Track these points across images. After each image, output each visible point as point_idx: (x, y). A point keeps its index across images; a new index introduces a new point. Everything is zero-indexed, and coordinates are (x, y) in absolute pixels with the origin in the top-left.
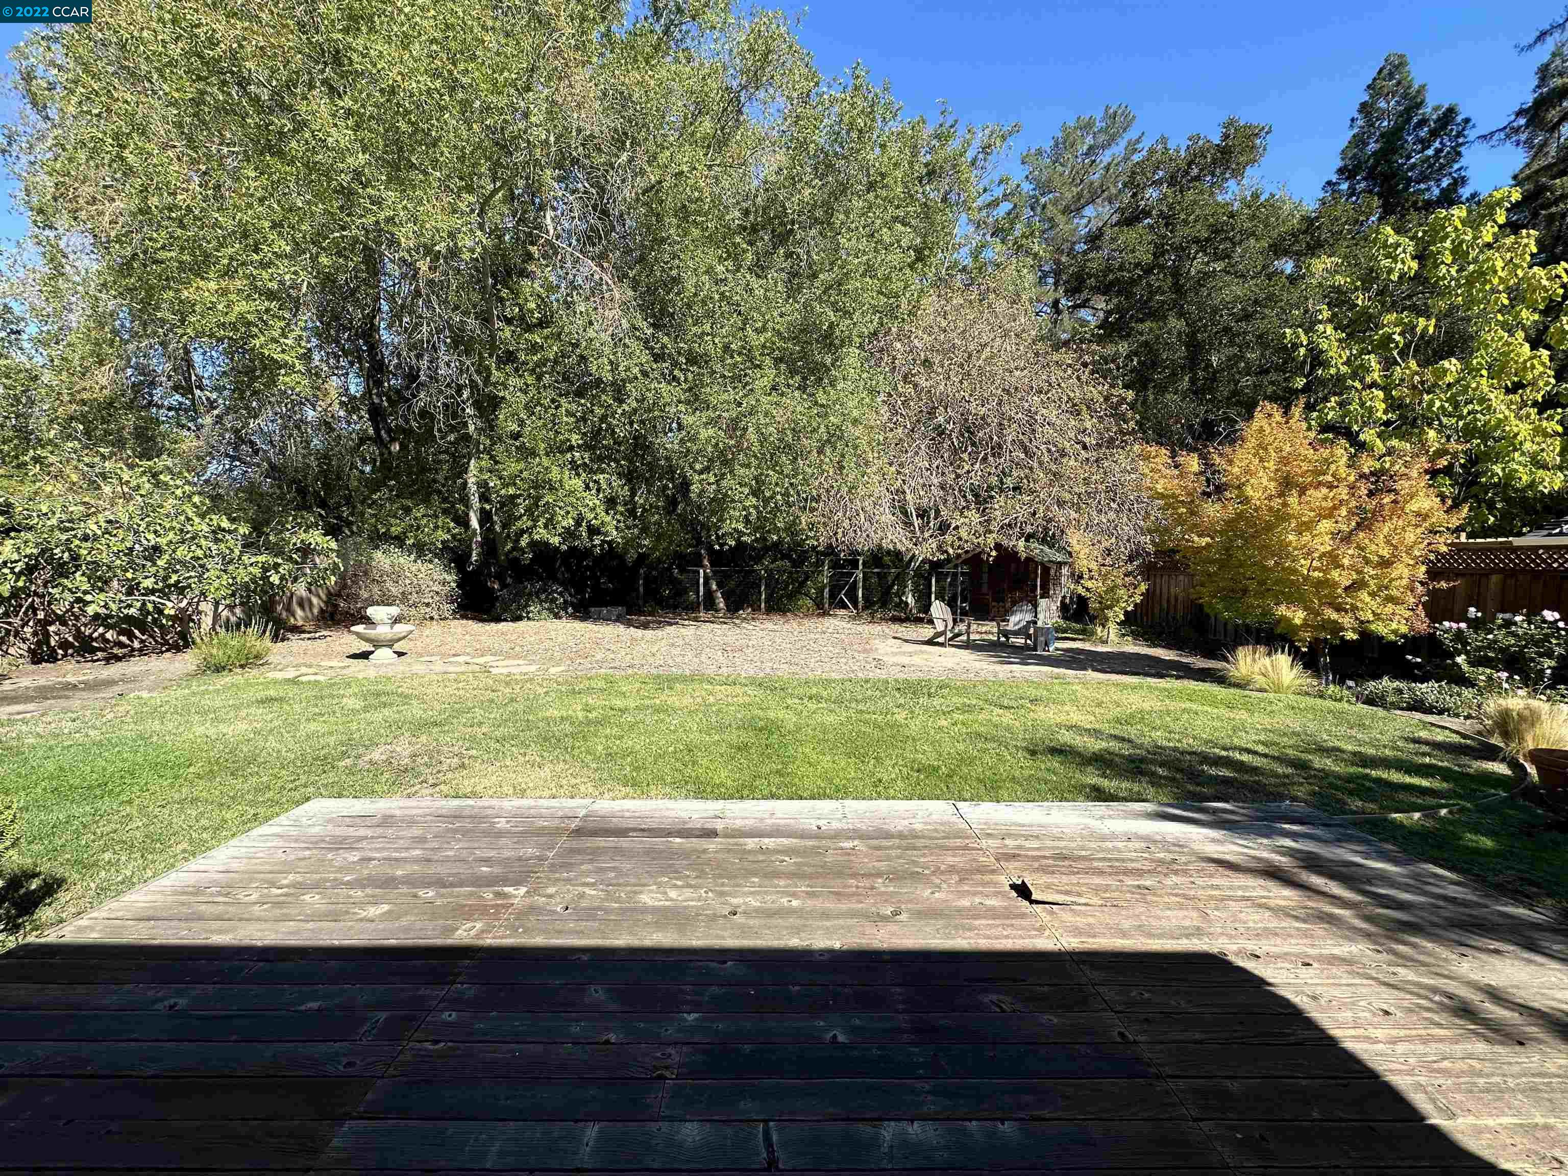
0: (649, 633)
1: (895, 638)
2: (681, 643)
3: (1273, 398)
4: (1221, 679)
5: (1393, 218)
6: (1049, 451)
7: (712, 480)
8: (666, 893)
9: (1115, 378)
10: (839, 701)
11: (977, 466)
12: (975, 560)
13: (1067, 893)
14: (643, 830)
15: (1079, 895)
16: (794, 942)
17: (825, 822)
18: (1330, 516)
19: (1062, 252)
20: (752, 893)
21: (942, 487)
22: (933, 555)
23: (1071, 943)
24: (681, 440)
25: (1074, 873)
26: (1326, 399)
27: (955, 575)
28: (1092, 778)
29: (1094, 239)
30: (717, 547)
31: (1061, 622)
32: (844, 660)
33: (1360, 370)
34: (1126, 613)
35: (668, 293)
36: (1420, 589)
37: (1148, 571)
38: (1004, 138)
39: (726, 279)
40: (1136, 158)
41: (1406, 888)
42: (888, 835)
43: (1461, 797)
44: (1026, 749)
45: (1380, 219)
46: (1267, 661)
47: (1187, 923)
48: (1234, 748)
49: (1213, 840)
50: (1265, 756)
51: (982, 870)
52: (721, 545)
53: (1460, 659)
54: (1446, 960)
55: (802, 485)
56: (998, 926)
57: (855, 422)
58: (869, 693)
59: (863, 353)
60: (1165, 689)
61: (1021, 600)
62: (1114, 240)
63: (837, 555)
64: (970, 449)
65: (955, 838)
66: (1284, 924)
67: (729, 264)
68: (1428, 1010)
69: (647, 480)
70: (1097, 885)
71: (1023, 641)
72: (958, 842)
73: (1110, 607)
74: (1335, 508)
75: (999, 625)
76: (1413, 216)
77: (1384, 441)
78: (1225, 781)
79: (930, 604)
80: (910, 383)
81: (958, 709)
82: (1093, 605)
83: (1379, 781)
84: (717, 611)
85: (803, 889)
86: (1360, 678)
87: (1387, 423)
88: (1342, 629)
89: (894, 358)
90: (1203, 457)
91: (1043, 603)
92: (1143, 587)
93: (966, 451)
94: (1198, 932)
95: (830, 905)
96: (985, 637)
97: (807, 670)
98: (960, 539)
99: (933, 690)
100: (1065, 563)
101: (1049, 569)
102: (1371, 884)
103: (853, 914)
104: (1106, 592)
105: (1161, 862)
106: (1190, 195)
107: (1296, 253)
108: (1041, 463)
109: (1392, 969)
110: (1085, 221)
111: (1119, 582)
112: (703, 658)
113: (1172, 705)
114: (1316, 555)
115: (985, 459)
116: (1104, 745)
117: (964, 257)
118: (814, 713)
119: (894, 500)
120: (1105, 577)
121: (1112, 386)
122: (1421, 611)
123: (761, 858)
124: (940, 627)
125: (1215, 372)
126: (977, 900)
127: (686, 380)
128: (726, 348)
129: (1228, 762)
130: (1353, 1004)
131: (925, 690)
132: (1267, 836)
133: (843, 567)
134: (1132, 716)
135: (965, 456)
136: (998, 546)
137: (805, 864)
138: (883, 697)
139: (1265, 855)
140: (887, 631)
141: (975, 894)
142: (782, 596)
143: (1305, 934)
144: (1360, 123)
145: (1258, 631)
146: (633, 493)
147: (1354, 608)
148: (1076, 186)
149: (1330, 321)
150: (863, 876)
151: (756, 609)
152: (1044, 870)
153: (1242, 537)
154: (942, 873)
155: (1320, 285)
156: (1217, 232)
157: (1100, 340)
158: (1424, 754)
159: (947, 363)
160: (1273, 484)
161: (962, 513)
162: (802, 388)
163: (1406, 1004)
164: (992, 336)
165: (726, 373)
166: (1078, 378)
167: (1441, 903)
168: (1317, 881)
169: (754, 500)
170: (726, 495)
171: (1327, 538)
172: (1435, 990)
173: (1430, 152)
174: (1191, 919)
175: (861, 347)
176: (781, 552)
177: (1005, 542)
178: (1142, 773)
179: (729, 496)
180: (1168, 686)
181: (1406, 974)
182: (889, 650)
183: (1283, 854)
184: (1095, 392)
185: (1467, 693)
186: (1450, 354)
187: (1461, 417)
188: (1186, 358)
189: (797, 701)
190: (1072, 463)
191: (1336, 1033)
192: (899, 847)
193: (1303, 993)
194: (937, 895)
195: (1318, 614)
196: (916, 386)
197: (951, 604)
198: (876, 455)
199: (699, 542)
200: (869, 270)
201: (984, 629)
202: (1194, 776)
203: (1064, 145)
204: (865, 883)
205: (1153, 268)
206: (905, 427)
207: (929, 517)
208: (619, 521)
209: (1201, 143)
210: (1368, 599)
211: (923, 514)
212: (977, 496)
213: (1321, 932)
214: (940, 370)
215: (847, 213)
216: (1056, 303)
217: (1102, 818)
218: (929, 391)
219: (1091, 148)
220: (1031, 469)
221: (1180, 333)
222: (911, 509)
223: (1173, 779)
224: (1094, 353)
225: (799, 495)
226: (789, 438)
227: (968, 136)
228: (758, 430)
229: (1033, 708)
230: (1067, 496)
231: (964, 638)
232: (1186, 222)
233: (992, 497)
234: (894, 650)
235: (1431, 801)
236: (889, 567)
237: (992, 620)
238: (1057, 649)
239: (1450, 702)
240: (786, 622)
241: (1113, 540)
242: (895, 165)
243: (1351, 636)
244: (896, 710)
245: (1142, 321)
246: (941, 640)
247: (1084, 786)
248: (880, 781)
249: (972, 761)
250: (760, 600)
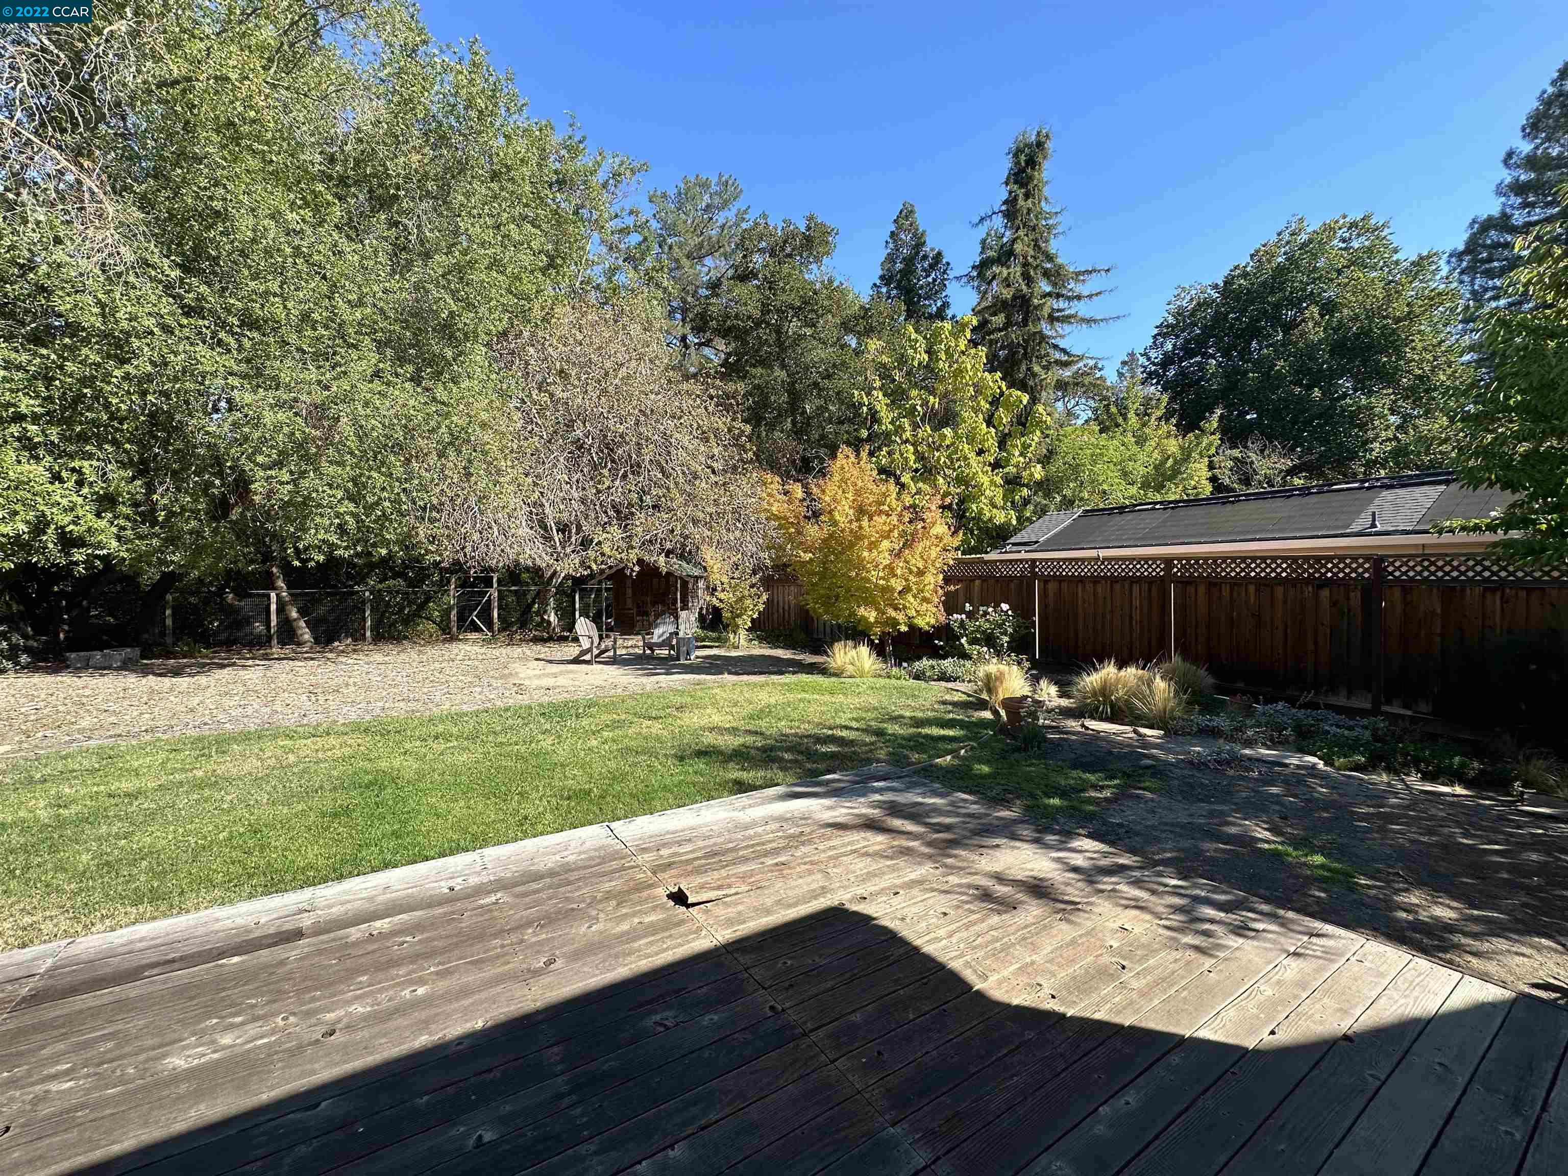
0: (183, 682)
1: (537, 659)
2: (242, 689)
3: (849, 444)
4: (823, 670)
5: (913, 321)
6: (684, 473)
7: (286, 477)
8: (213, 1042)
9: (735, 413)
10: (473, 737)
11: (617, 483)
12: (618, 575)
13: (719, 888)
14: (173, 961)
15: (730, 886)
16: (423, 1040)
17: (459, 880)
18: (888, 537)
19: (688, 293)
20: (357, 998)
21: (583, 501)
22: (576, 570)
23: (724, 935)
24: (234, 424)
25: (724, 867)
26: (880, 448)
27: (599, 590)
28: (735, 773)
29: (714, 286)
30: (296, 563)
31: (699, 631)
32: (478, 689)
33: (899, 430)
34: (753, 621)
35: (209, 228)
36: (940, 592)
37: (768, 583)
38: (633, 172)
39: (302, 231)
40: (744, 226)
41: (948, 814)
42: (537, 877)
43: (970, 739)
44: (675, 756)
45: (906, 320)
46: (853, 653)
47: (814, 886)
48: (836, 727)
49: (830, 808)
50: (857, 729)
51: (640, 887)
52: (304, 561)
53: (963, 640)
54: (973, 861)
55: (418, 491)
56: (658, 941)
57: (484, 425)
58: (510, 722)
59: (490, 353)
60: (786, 684)
61: (664, 613)
62: (730, 291)
63: (467, 572)
64: (609, 466)
65: (611, 861)
66: (881, 865)
67: (308, 214)
68: (967, 902)
69: (175, 473)
70: (745, 872)
71: (667, 652)
72: (615, 864)
73: (739, 616)
74: (891, 531)
75: (644, 639)
76: (923, 322)
77: (915, 483)
78: (833, 756)
79: (574, 623)
80: (545, 392)
81: (607, 726)
82: (726, 614)
83: (927, 736)
84: (299, 644)
85: (432, 969)
86: (911, 659)
87: (916, 471)
88: (899, 624)
89: (527, 364)
90: (806, 486)
91: (683, 614)
92: (765, 597)
93: (606, 466)
94: (824, 890)
95: (471, 978)
96: (631, 651)
97: (431, 705)
98: (603, 554)
99: (581, 711)
100: (701, 577)
101: (687, 582)
102: (929, 817)
103: (498, 980)
104: (736, 601)
105: (792, 837)
106: (786, 268)
107: (859, 332)
108: (676, 484)
109: (945, 879)
110: (706, 269)
111: (746, 593)
112: (278, 707)
113: (791, 697)
114: (881, 567)
115: (625, 476)
116: (741, 740)
117: (597, 274)
118: (442, 754)
119: (531, 513)
120: (734, 588)
121: (733, 420)
122: (941, 607)
123: (370, 948)
124: (585, 644)
125: (809, 418)
126: (636, 920)
127: (240, 349)
128: (305, 317)
129: (833, 740)
130: (926, 915)
131: (573, 711)
132: (864, 795)
133: (473, 585)
134: (762, 711)
135: (605, 472)
136: (640, 562)
137: (432, 939)
138: (526, 725)
139: (864, 811)
140: (528, 652)
141: (634, 914)
142: (396, 621)
143: (893, 869)
144: (891, 246)
145: (847, 628)
146: (150, 489)
147: (905, 607)
148: (699, 236)
149: (881, 389)
150: (509, 931)
151: (357, 637)
152: (698, 871)
153: (833, 553)
154: (601, 901)
155: (873, 360)
156: (805, 303)
157: (723, 377)
158: (949, 712)
159: (583, 377)
160: (851, 512)
161: (604, 528)
162: (416, 379)
163: (955, 903)
164: (627, 357)
165: (305, 347)
166: (706, 408)
167: (968, 820)
168: (897, 823)
169: (351, 507)
170: (308, 498)
171: (887, 554)
172: (969, 886)
173: (930, 279)
174: (816, 881)
175: (488, 345)
176: (391, 569)
177: (646, 558)
178: (773, 760)
179: (313, 500)
180: (787, 681)
181: (954, 880)
182: (531, 673)
183: (874, 807)
184: (721, 422)
185: (968, 664)
186: (947, 425)
187: (954, 470)
188: (787, 403)
189: (418, 743)
190: (703, 485)
191: (918, 942)
192: (550, 887)
193: (896, 917)
194: (594, 928)
195: (884, 613)
196: (552, 395)
197: (596, 620)
198: (509, 463)
199: (267, 557)
200: (495, 264)
201: (630, 643)
202: (811, 755)
203: (684, 198)
204: (514, 938)
205: (761, 323)
206: (542, 437)
207: (570, 532)
208: (123, 528)
209: (792, 227)
210: (912, 600)
211: (563, 528)
212: (618, 512)
213: (902, 864)
214: (576, 382)
215: (468, 195)
216: (684, 339)
217: (744, 808)
218: (567, 403)
219: (708, 206)
220: (668, 489)
221: (783, 381)
222: (551, 523)
223: (796, 761)
224: (717, 388)
225: (414, 503)
226: (399, 435)
227: (599, 158)
228: (355, 422)
229: (680, 715)
230: (701, 515)
231: (611, 653)
232: (783, 289)
233: (632, 514)
234: (537, 672)
235: (955, 745)
236: (528, 584)
237: (637, 634)
238: (697, 657)
239: (960, 672)
240: (402, 651)
241: (740, 556)
242: (522, 160)
243: (904, 628)
244: (540, 737)
245: (755, 366)
246: (587, 657)
247: (727, 782)
248: (526, 818)
249: (624, 775)
250: (364, 628)
